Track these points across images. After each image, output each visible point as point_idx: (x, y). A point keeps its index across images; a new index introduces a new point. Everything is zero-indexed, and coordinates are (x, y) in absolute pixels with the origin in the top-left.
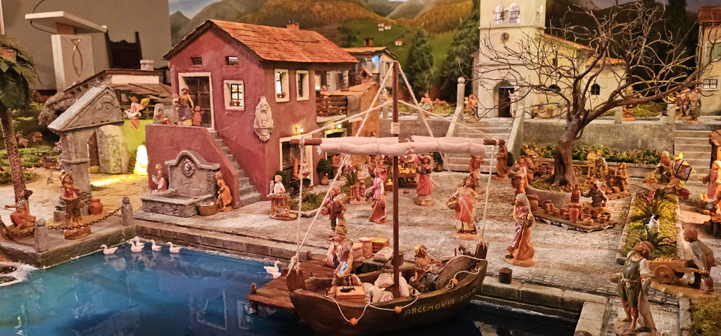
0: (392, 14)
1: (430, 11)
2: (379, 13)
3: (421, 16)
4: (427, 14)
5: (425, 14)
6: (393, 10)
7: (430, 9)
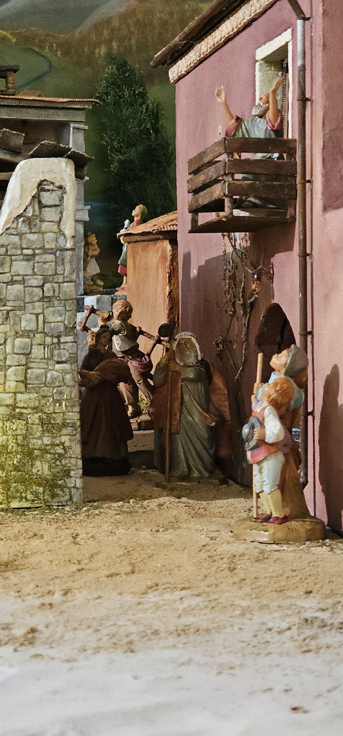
1: (124, 17)
3: (97, 27)
4: (115, 24)
5: (108, 21)
7: (122, 9)
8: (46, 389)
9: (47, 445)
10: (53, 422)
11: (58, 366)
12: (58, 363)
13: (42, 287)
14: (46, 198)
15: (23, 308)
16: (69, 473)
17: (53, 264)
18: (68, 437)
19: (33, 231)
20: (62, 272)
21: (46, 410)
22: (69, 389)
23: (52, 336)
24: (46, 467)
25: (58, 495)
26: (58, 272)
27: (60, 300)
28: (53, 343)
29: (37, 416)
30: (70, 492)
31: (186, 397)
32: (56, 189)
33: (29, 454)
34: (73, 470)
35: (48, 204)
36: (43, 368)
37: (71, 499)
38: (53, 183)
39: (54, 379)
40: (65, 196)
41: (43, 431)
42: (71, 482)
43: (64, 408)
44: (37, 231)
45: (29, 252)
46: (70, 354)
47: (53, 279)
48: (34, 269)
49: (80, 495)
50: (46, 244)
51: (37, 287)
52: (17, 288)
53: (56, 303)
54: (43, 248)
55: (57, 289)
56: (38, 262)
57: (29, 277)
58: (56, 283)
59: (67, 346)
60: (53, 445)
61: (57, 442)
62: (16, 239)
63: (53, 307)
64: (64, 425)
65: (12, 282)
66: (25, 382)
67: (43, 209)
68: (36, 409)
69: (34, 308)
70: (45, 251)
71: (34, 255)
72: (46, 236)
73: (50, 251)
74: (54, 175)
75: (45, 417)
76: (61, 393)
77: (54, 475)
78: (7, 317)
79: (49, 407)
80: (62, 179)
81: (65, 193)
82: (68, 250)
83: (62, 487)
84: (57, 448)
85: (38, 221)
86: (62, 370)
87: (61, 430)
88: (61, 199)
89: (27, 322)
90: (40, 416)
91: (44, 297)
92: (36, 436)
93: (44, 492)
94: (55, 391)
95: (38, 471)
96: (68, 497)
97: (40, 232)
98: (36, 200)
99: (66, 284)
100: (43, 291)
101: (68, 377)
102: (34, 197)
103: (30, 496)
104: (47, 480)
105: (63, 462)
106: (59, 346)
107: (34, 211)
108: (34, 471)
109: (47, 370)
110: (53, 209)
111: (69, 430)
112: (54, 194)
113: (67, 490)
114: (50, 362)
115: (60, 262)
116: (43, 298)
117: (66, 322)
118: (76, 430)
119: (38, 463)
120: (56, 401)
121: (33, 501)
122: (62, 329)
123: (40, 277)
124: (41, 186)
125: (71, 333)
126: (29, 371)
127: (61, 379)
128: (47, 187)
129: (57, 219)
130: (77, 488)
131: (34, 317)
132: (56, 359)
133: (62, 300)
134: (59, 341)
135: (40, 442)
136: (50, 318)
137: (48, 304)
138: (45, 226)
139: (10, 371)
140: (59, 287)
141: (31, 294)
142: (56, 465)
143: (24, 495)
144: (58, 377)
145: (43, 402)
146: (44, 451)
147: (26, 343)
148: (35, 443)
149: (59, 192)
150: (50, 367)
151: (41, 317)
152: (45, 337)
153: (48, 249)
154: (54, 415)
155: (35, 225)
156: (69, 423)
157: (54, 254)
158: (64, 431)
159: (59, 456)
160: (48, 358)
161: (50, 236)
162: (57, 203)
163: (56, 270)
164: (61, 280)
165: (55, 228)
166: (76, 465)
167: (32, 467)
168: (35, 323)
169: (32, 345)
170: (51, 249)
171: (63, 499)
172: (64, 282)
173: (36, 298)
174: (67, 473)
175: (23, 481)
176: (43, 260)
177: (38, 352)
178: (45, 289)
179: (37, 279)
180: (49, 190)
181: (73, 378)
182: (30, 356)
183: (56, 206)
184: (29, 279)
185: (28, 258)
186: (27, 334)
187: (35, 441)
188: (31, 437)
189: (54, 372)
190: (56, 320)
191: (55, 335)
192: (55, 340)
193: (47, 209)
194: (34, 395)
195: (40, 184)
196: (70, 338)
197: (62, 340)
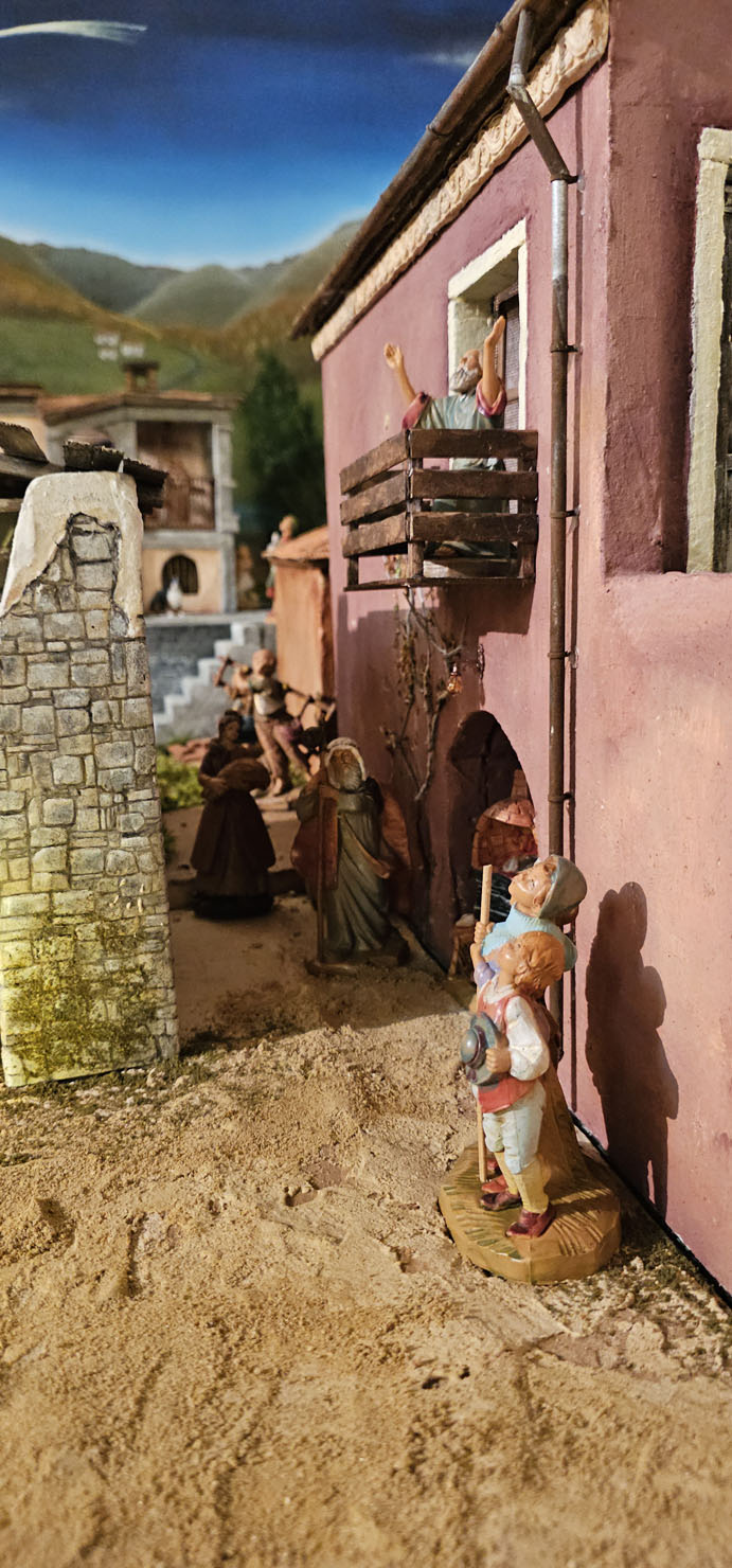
0: (144, 305)
2: (95, 299)
4: (264, 318)
6: (146, 293)
7: (271, 303)
8: (106, 880)
9: (113, 973)
10: (121, 934)
11: (125, 842)
12: (126, 835)
13: (88, 708)
14: (86, 547)
15: (55, 747)
16: (153, 1013)
17: (106, 666)
18: (150, 956)
19: (63, 608)
20: (123, 680)
21: (109, 916)
22: (147, 877)
23: (112, 792)
24: (113, 1008)
25: (136, 1051)
26: (116, 681)
27: (122, 729)
28: (114, 804)
29: (93, 926)
30: (157, 1042)
31: (346, 836)
32: (102, 530)
33: (82, 991)
34: (160, 1008)
35: (89, 557)
36: (100, 847)
37: (159, 1053)
38: (96, 520)
39: (119, 864)
40: (120, 542)
41: (105, 950)
42: (157, 1028)
43: (140, 910)
44: (72, 607)
45: (60, 646)
46: (146, 819)
47: (107, 691)
48: (70, 676)
49: (175, 1046)
50: (89, 629)
51: (76, 708)
52: (42, 711)
53: (116, 734)
54: (84, 638)
55: (115, 711)
56: (77, 664)
57: (62, 691)
58: (113, 699)
59: (140, 807)
60: (124, 971)
61: (132, 965)
62: (33, 623)
63: (111, 741)
64: (142, 936)
65: (31, 702)
66: (67, 872)
67: (80, 568)
68: (89, 916)
69: (75, 746)
70: (89, 644)
71: (69, 651)
72: (88, 617)
73: (98, 643)
74: (95, 505)
75: (107, 928)
76: (134, 886)
77: (129, 1020)
78: (27, 764)
79: (113, 910)
80: (113, 512)
81: (120, 536)
82: (130, 640)
83: (142, 1038)
84: (130, 975)
85: (72, 591)
86: (134, 848)
87: (136, 946)
88: (114, 548)
89: (64, 770)
90: (98, 928)
91: (92, 725)
92: (92, 960)
93: (111, 1049)
94: (122, 883)
95: (100, 1016)
96: (153, 1052)
97: (77, 610)
98: (66, 551)
99: (131, 701)
100: (91, 715)
101: (145, 858)
102: (60, 546)
103: (86, 1058)
104: (116, 1030)
105: (143, 997)
106: (127, 808)
107: (63, 570)
108: (93, 1016)
109: (106, 850)
110: (100, 567)
111: (151, 944)
112: (99, 539)
113: (151, 1041)
114: (111, 836)
115: (119, 663)
116: (91, 727)
117: (136, 767)
118: (163, 942)
119: (99, 1004)
120: (124, 900)
121: (93, 1065)
122: (129, 778)
123: (83, 690)
124: (73, 525)
125: (147, 785)
126: (74, 854)
127: (132, 862)
128: (85, 527)
129: (107, 584)
130: (169, 1036)
131: (77, 760)
132: (121, 829)
133: (126, 729)
134: (126, 799)
135: (100, 969)
136: (107, 761)
137: (101, 737)
138: (85, 599)
139: (38, 856)
140: (120, 707)
141: (68, 721)
142: (131, 1004)
143: (76, 1057)
144: (128, 859)
145: (103, 902)
146: (108, 982)
147: (66, 807)
148: (92, 971)
149: (108, 536)
150: (112, 844)
151: (89, 761)
152: (99, 794)
153: (94, 640)
154: (123, 923)
155: (67, 598)
156: (149, 934)
157: (107, 648)
158: (142, 947)
159: (135, 988)
160: (107, 830)
161: (95, 617)
162: (107, 555)
163: (111, 676)
164: (122, 694)
165: (105, 601)
166: (165, 1000)
167: (88, 1011)
168: (79, 771)
169: (75, 809)
170: (101, 640)
171: (143, 1057)
172: (126, 699)
173: (77, 729)
174: (151, 1015)
175: (72, 1034)
176: (85, 660)
177: (87, 820)
178: (94, 710)
179: (76, 694)
180: (88, 533)
181: (155, 858)
182: (73, 828)
183: (103, 561)
184: (63, 696)
185: (59, 658)
186: (65, 790)
187: (91, 967)
188: (84, 961)
189: (120, 852)
190: (118, 764)
191: (120, 789)
192: (119, 798)
193: (87, 568)
194: (85, 894)
195: (72, 521)
196: (144, 794)
197: (131, 797)
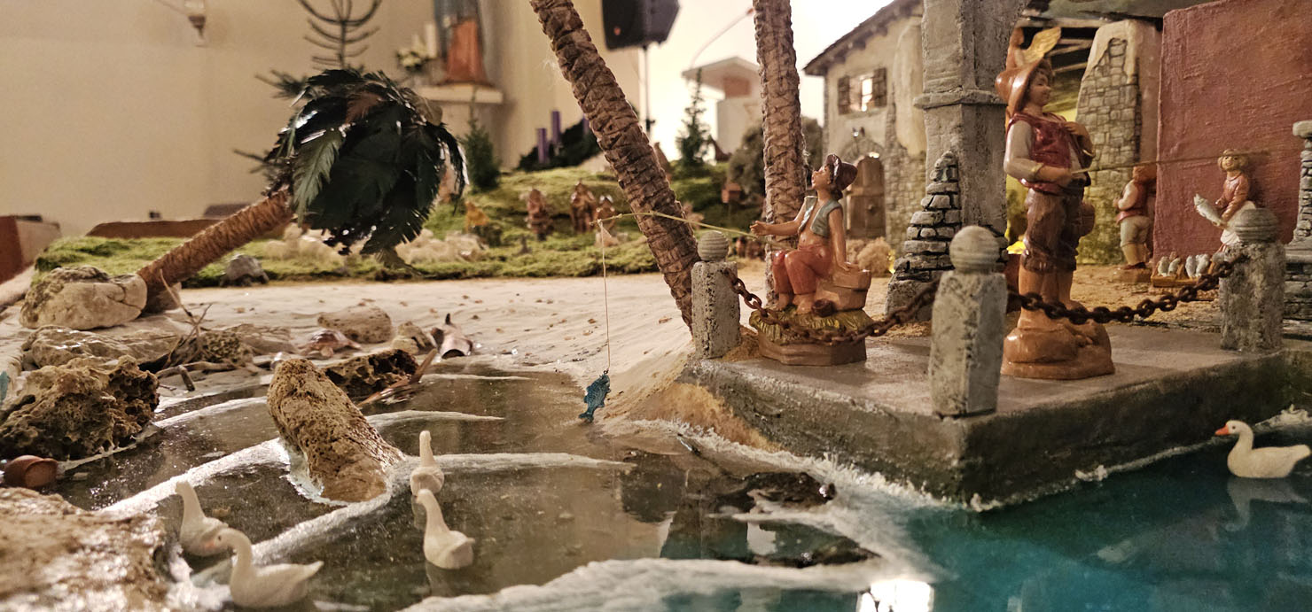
14: (1115, 50)
17: (1117, 96)
19: (1105, 75)
24: (1107, 237)
27: (1121, 121)
32: (1121, 43)
35: (1116, 54)
38: (1119, 39)
40: (1127, 46)
44: (1107, 74)
45: (1101, 90)
46: (1128, 159)
47: (1117, 107)
48: (1103, 101)
50: (1113, 83)
51: (1105, 114)
52: (1093, 116)
53: (1118, 123)
54: (1111, 86)
55: (1118, 114)
56: (1107, 96)
58: (1119, 109)
59: (1126, 153)
62: (1093, 83)
63: (1117, 126)
65: (1089, 112)
67: (1112, 59)
68: (1102, 197)
69: (1104, 129)
70: (1112, 88)
71: (1104, 92)
72: (1113, 77)
74: (1120, 33)
80: (1126, 35)
81: (1128, 44)
85: (1108, 68)
88: (1125, 49)
97: (1110, 76)
98: (1107, 53)
102: (1105, 52)
103: (1095, 256)
107: (1106, 61)
110: (1119, 57)
112: (1120, 46)
116: (1110, 121)
119: (1101, 234)
121: (1097, 259)
122: (1122, 141)
123: (1108, 107)
124: (1111, 43)
125: (1130, 144)
126: (1099, 172)
127: (1121, 177)
128: (1114, 43)
129: (1121, 64)
131: (1104, 135)
132: (1117, 163)
133: (1123, 121)
134: (1120, 150)
135: (1104, 220)
136: (1115, 135)
137: (1113, 125)
138: (1113, 70)
140: (1120, 112)
141: (1102, 119)
143: (1091, 255)
144: (1119, 175)
145: (1107, 192)
146: (1106, 225)
149: (1123, 45)
151: (1108, 135)
152: (1111, 148)
153: (1115, 86)
155: (1106, 71)
157: (1119, 89)
160: (1112, 163)
161: (1116, 77)
162: (1122, 52)
163: (1119, 100)
164: (1122, 107)
165: (1119, 71)
168: (1104, 139)
169: (1102, 154)
170: (1117, 86)
173: (1105, 122)
176: (1110, 95)
177: (1105, 159)
178: (1111, 114)
179: (1105, 108)
180: (1116, 45)
182: (1100, 162)
183: (1120, 55)
184: (1100, 109)
185: (1101, 95)
189: (1115, 173)
191: (1118, 146)
192: (1118, 150)
193: (1114, 58)
194: (1101, 188)
195: (1111, 41)
196: (1127, 148)
197: (1123, 149)
